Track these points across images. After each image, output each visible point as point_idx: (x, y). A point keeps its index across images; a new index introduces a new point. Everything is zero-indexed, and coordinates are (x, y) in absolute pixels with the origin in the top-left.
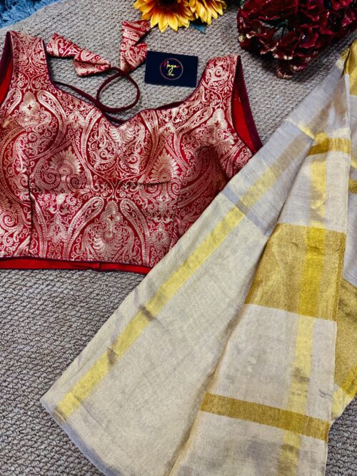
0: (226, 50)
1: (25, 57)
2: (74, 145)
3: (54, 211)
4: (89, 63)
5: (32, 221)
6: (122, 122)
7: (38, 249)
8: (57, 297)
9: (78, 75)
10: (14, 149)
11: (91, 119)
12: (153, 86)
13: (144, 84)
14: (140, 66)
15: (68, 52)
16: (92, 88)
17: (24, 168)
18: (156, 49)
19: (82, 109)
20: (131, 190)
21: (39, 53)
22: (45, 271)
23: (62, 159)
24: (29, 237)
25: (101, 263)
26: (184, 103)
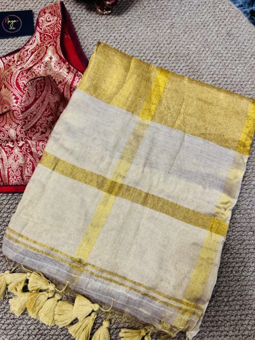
26: (23, 48)
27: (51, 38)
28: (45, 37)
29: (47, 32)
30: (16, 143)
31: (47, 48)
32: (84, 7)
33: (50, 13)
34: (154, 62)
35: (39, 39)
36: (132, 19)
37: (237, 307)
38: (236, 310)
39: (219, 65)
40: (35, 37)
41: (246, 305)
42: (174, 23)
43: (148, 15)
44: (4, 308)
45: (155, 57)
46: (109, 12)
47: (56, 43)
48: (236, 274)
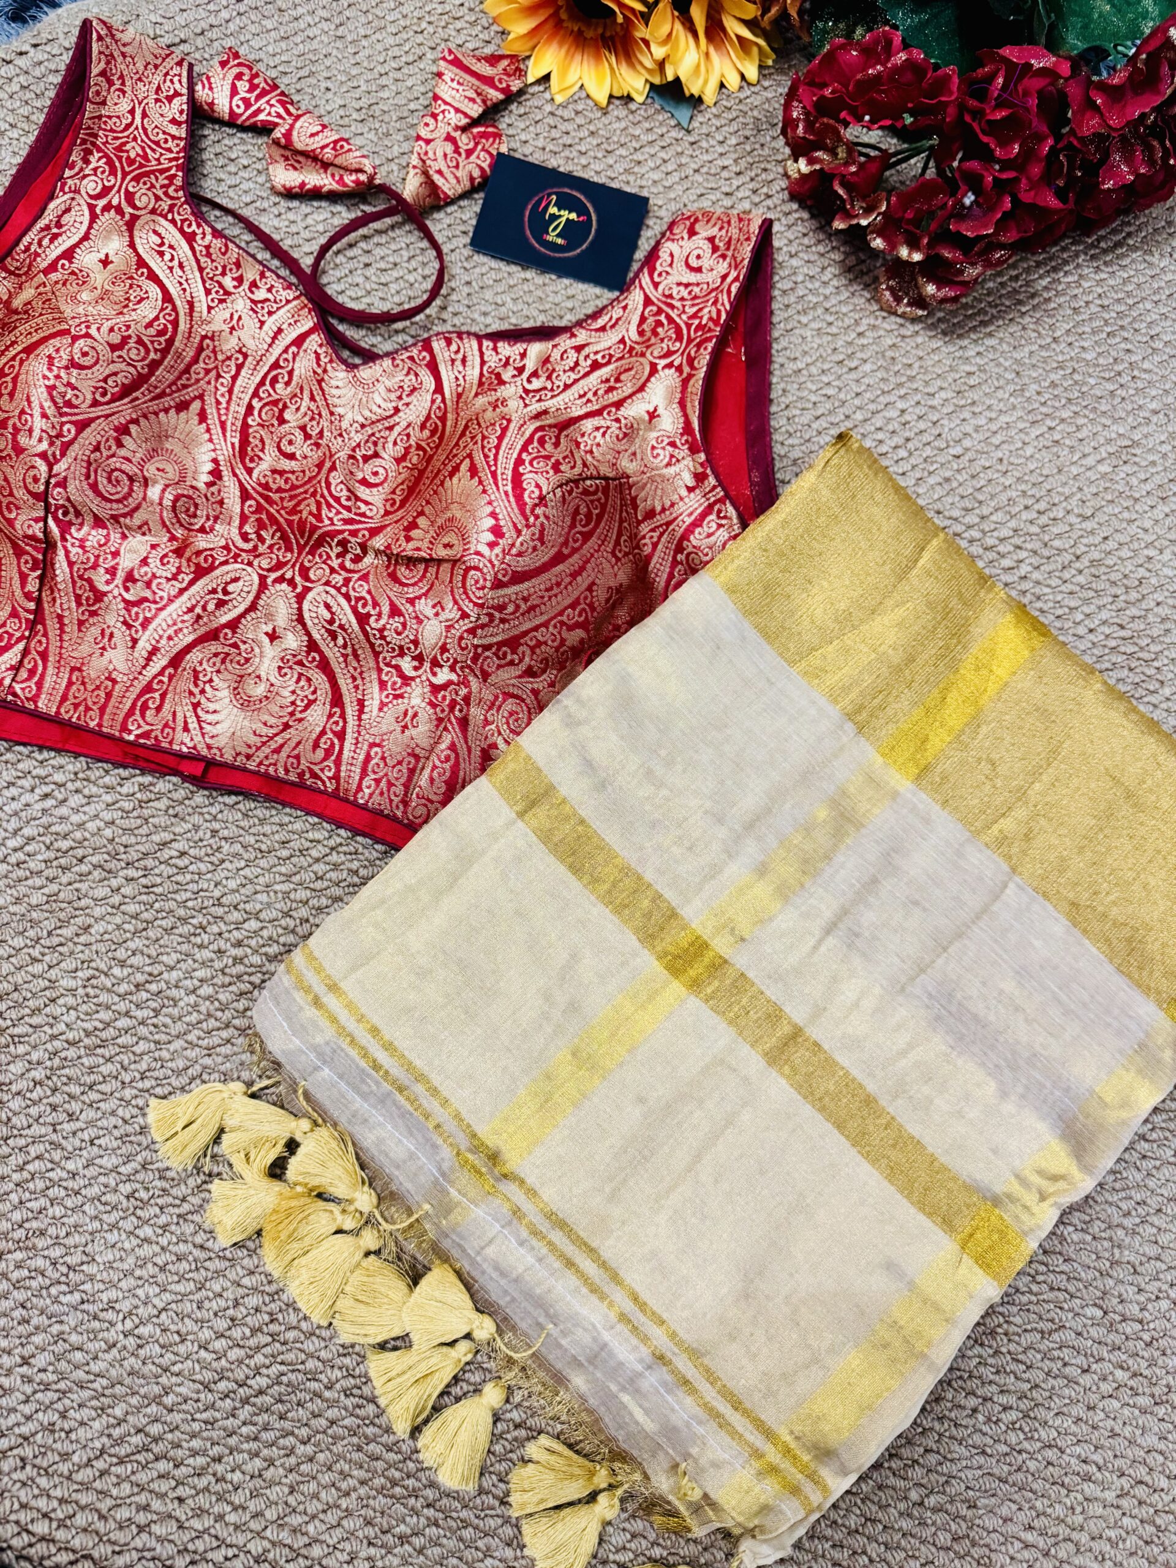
0: (740, 195)
1: (124, 106)
2: (209, 400)
3: (108, 583)
4: (313, 158)
5: (39, 601)
6: (369, 357)
7: (39, 685)
8: (65, 837)
9: (273, 188)
10: (22, 377)
11: (280, 331)
12: (494, 264)
13: (467, 252)
14: (465, 195)
15: (259, 111)
16: (306, 234)
17: (40, 440)
18: (528, 150)
19: (261, 294)
20: (348, 564)
21: (170, 99)
22: (45, 754)
23: (162, 436)
24: (21, 646)
25: (211, 764)
26: (567, 330)
27: (679, 338)
28: (659, 323)
29: (672, 307)
30: (427, 665)
31: (654, 369)
32: (837, 256)
33: (711, 240)
34: (1006, 563)
35: (635, 319)
37: (944, 1538)
38: (934, 1544)
40: (625, 308)
41: (974, 1544)
42: (1135, 443)
43: (1053, 376)
44: (184, 1200)
45: (1017, 547)
46: (920, 313)
47: (692, 367)
48: (986, 1429)
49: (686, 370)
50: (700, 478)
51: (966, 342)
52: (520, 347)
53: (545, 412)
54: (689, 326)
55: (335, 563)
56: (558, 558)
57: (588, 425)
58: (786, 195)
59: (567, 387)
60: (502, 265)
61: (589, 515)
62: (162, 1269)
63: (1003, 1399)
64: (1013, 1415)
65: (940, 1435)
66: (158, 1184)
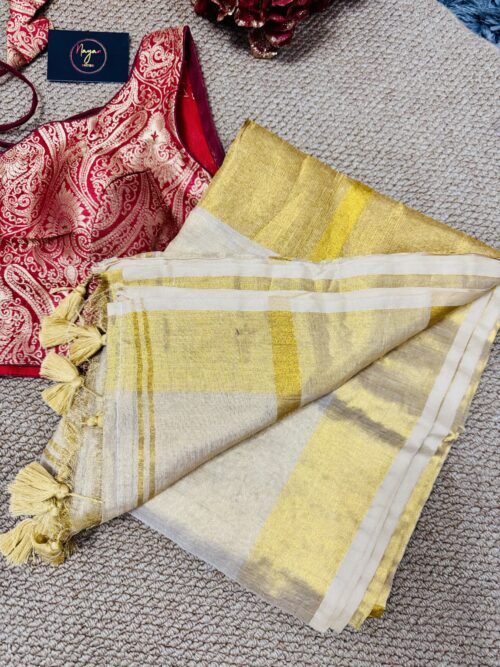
0: (173, 20)
6: (10, 146)
18: (63, 26)
20: (21, 250)
26: (105, 107)
27: (159, 96)
28: (148, 92)
29: (152, 82)
31: (149, 114)
32: (227, 38)
33: (162, 44)
34: (346, 164)
35: (136, 94)
36: (316, 72)
39: (467, 186)
40: (130, 89)
42: (394, 90)
43: (346, 68)
45: (349, 155)
46: (274, 54)
47: (168, 108)
48: (438, 579)
49: (165, 110)
50: (186, 161)
51: (300, 63)
52: (83, 121)
53: (101, 149)
54: (162, 89)
55: (15, 251)
56: (121, 219)
57: (123, 150)
58: (195, 14)
59: (110, 134)
60: (66, 85)
61: (132, 193)
62: (24, 617)
63: (443, 563)
64: (450, 569)
65: (418, 589)
66: (11, 576)
